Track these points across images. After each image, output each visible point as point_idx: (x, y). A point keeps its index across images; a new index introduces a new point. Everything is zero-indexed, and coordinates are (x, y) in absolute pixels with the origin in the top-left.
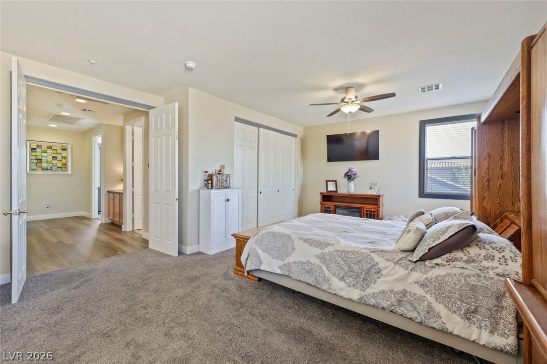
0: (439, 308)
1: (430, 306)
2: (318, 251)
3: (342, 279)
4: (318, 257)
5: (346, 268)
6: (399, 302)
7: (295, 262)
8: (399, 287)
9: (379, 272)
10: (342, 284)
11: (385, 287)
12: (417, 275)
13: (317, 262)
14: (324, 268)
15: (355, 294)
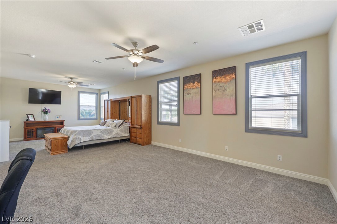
0: (122, 133)
1: (121, 134)
2: (100, 131)
3: (107, 135)
4: (100, 132)
5: (107, 132)
6: (117, 135)
7: (94, 136)
8: (117, 133)
9: (113, 131)
10: (107, 136)
11: (115, 133)
12: (119, 130)
13: (100, 133)
14: (102, 134)
15: (110, 137)
